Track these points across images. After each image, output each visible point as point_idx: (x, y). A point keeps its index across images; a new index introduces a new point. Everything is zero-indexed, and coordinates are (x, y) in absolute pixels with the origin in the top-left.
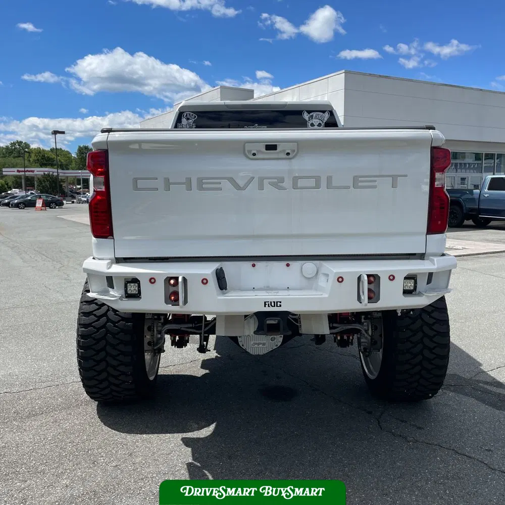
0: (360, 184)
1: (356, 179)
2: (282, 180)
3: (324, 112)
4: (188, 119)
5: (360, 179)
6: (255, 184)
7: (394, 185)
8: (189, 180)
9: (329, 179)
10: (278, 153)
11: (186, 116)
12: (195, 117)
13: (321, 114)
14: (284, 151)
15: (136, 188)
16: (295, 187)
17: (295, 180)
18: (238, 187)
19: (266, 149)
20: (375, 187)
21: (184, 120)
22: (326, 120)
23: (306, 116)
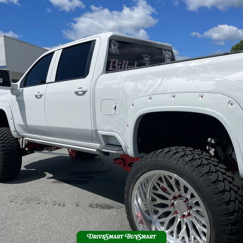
3: (169, 51)
4: (114, 45)
11: (113, 43)
12: (118, 44)
21: (112, 46)
22: (171, 55)
23: (164, 52)
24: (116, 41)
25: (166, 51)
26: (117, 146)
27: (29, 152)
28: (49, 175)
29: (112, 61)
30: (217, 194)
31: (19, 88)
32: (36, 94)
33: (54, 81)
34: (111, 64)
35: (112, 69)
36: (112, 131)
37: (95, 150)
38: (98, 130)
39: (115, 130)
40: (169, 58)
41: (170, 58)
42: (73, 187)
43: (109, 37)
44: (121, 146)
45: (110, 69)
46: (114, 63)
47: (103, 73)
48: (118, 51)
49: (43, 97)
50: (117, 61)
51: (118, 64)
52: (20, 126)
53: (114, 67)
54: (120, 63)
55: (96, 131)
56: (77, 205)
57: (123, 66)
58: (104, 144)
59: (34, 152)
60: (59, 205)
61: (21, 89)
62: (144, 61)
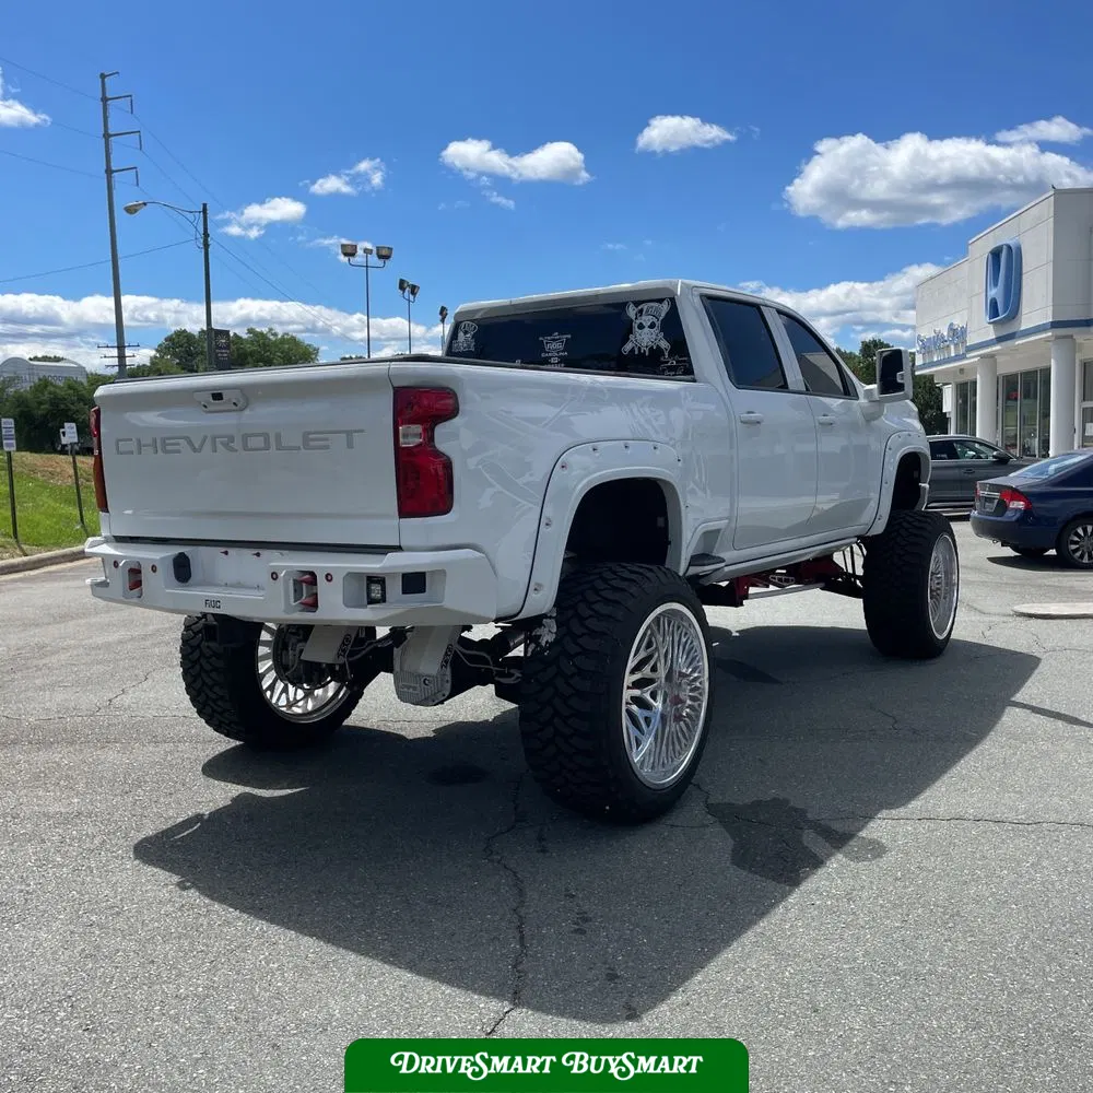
0: (312, 443)
1: (306, 436)
2: (232, 439)
3: (660, 301)
4: (466, 333)
5: (311, 436)
6: (208, 446)
7: (350, 445)
8: (155, 441)
9: (278, 437)
10: (225, 403)
11: (464, 328)
13: (656, 304)
14: (230, 400)
15: (119, 452)
16: (246, 448)
17: (245, 437)
19: (214, 399)
20: (327, 447)
21: (461, 334)
22: (663, 315)
23: (631, 312)
24: (471, 321)
25: (645, 307)
40: (652, 326)
41: (658, 324)
48: (472, 344)
62: (546, 352)
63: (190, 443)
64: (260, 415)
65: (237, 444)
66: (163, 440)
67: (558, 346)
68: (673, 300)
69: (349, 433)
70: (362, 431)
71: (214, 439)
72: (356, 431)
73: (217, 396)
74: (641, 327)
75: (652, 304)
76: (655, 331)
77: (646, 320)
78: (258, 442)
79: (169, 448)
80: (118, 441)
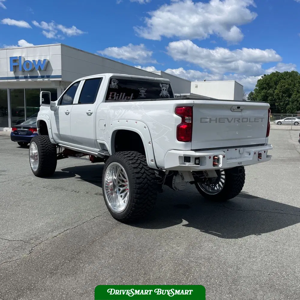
0: (256, 121)
2: (240, 119)
3: (167, 84)
4: (114, 82)
6: (233, 120)
7: (262, 121)
8: (216, 119)
9: (250, 119)
11: (113, 81)
12: (117, 82)
15: (201, 122)
17: (243, 119)
18: (229, 122)
20: (258, 122)
21: (112, 83)
22: (168, 88)
23: (161, 85)
24: (116, 79)
25: (164, 85)
26: (106, 150)
27: (64, 157)
28: (77, 176)
29: (111, 94)
30: (134, 173)
31: (56, 105)
32: (66, 111)
33: (77, 103)
34: (110, 95)
35: (111, 99)
36: (104, 141)
37: (97, 154)
38: (97, 140)
39: (105, 140)
40: (166, 90)
41: (167, 90)
42: (91, 184)
43: (110, 77)
44: (108, 151)
45: (109, 99)
46: (113, 94)
47: (103, 102)
48: (117, 86)
49: (69, 114)
50: (115, 93)
51: (116, 96)
52: (56, 134)
53: (112, 98)
54: (118, 95)
55: (96, 140)
56: (87, 193)
57: (120, 97)
58: (101, 149)
59: (68, 157)
60: (76, 192)
61: (58, 106)
62: (140, 92)
63: (228, 119)
64: (247, 113)
65: (241, 121)
66: (220, 119)
67: (143, 91)
68: (169, 85)
69: (262, 118)
70: (264, 118)
71: (235, 119)
72: (263, 118)
73: (239, 108)
74: (163, 90)
75: (165, 85)
76: (167, 91)
77: (165, 88)
78: (245, 120)
79: (221, 121)
80: (201, 118)
